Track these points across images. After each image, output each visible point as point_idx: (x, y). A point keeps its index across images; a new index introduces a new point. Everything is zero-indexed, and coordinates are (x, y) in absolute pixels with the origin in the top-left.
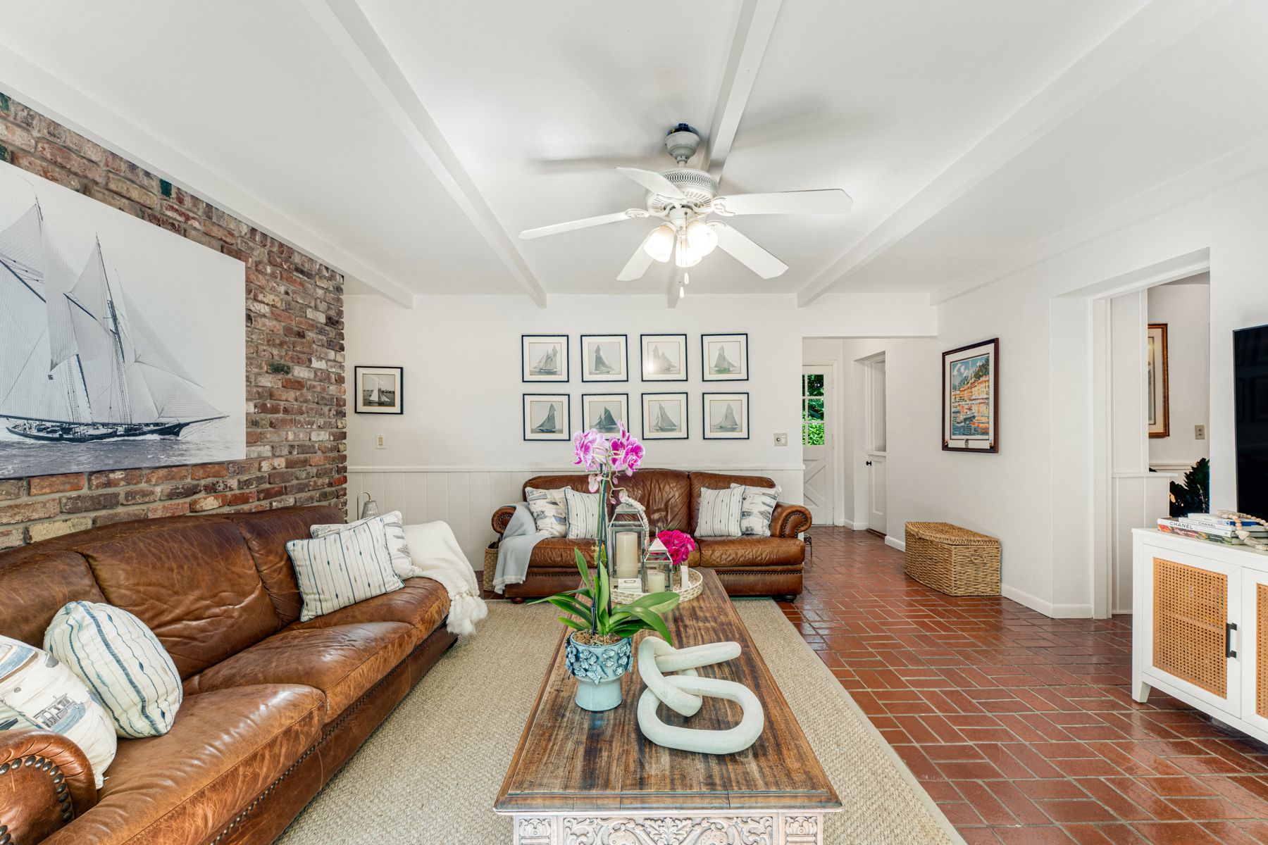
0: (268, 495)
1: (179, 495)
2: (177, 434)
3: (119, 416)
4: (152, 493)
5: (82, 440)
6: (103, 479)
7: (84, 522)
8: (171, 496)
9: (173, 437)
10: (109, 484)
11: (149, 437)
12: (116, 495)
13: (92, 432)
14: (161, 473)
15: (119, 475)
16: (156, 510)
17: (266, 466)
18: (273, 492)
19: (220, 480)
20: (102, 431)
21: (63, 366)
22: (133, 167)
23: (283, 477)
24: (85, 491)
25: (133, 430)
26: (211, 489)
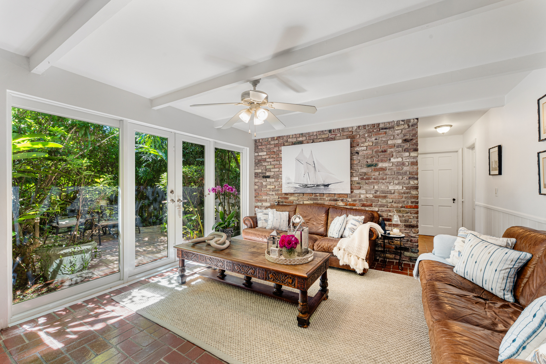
0: (363, 205)
1: (332, 200)
2: (328, 186)
3: (315, 183)
4: (325, 199)
5: (309, 187)
6: (315, 195)
7: (312, 202)
8: (330, 200)
9: (327, 187)
10: (316, 196)
11: (321, 187)
12: (317, 198)
13: (310, 186)
14: (327, 195)
15: (318, 194)
16: (326, 203)
17: (362, 196)
18: (366, 205)
19: (345, 198)
20: (312, 186)
21: (306, 175)
22: (322, 131)
23: (372, 201)
24: (313, 197)
25: (318, 186)
26: (342, 200)
